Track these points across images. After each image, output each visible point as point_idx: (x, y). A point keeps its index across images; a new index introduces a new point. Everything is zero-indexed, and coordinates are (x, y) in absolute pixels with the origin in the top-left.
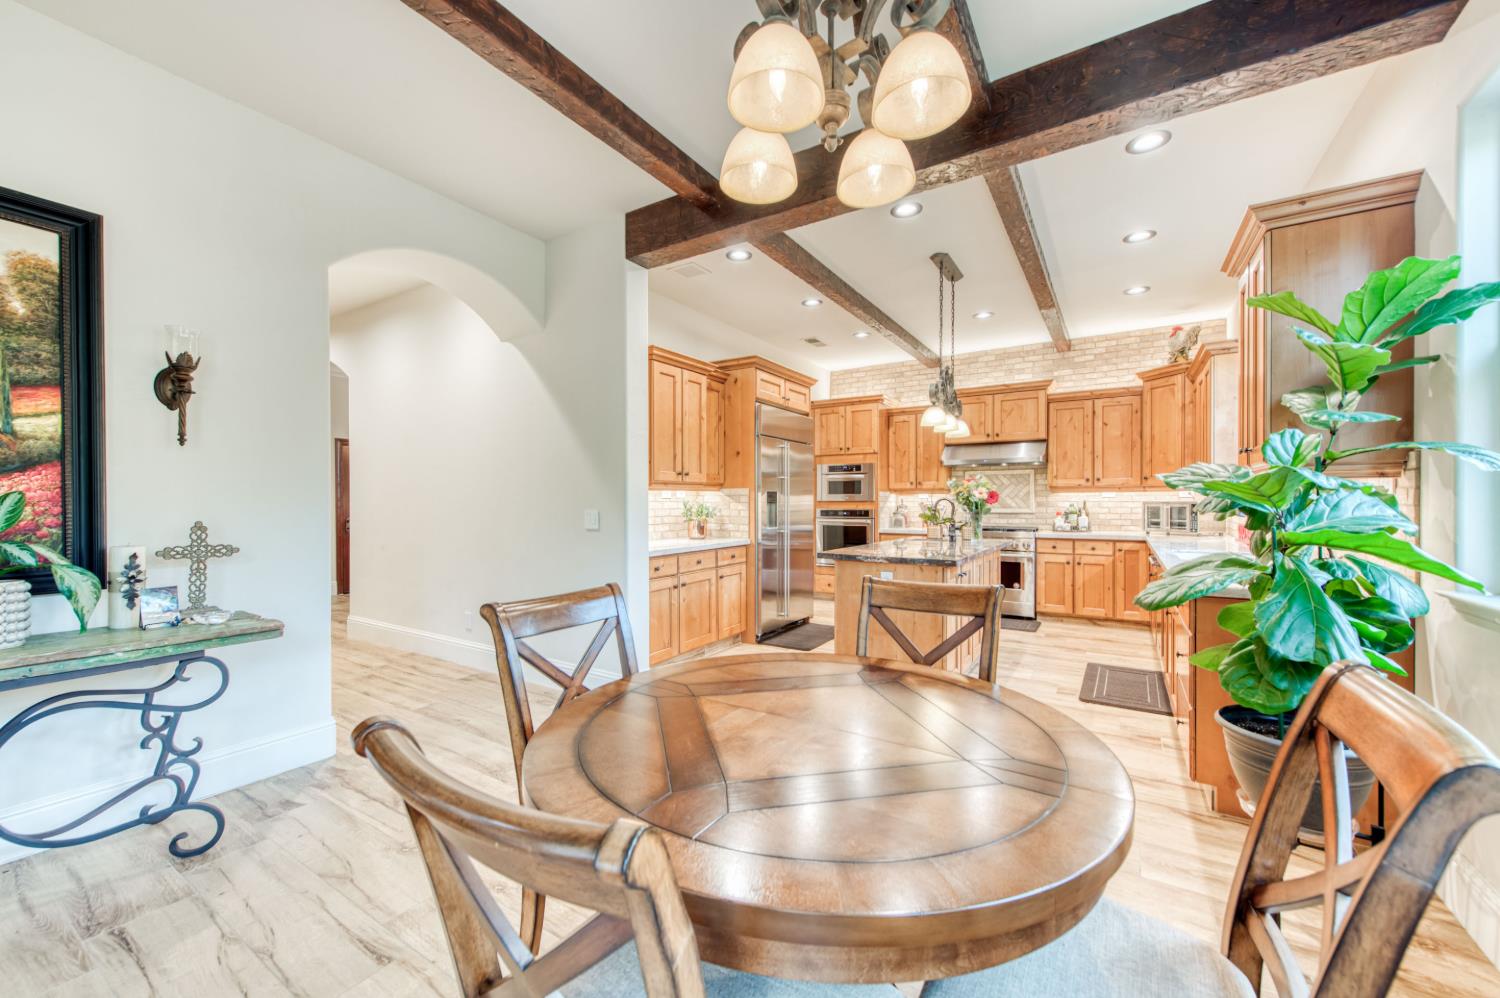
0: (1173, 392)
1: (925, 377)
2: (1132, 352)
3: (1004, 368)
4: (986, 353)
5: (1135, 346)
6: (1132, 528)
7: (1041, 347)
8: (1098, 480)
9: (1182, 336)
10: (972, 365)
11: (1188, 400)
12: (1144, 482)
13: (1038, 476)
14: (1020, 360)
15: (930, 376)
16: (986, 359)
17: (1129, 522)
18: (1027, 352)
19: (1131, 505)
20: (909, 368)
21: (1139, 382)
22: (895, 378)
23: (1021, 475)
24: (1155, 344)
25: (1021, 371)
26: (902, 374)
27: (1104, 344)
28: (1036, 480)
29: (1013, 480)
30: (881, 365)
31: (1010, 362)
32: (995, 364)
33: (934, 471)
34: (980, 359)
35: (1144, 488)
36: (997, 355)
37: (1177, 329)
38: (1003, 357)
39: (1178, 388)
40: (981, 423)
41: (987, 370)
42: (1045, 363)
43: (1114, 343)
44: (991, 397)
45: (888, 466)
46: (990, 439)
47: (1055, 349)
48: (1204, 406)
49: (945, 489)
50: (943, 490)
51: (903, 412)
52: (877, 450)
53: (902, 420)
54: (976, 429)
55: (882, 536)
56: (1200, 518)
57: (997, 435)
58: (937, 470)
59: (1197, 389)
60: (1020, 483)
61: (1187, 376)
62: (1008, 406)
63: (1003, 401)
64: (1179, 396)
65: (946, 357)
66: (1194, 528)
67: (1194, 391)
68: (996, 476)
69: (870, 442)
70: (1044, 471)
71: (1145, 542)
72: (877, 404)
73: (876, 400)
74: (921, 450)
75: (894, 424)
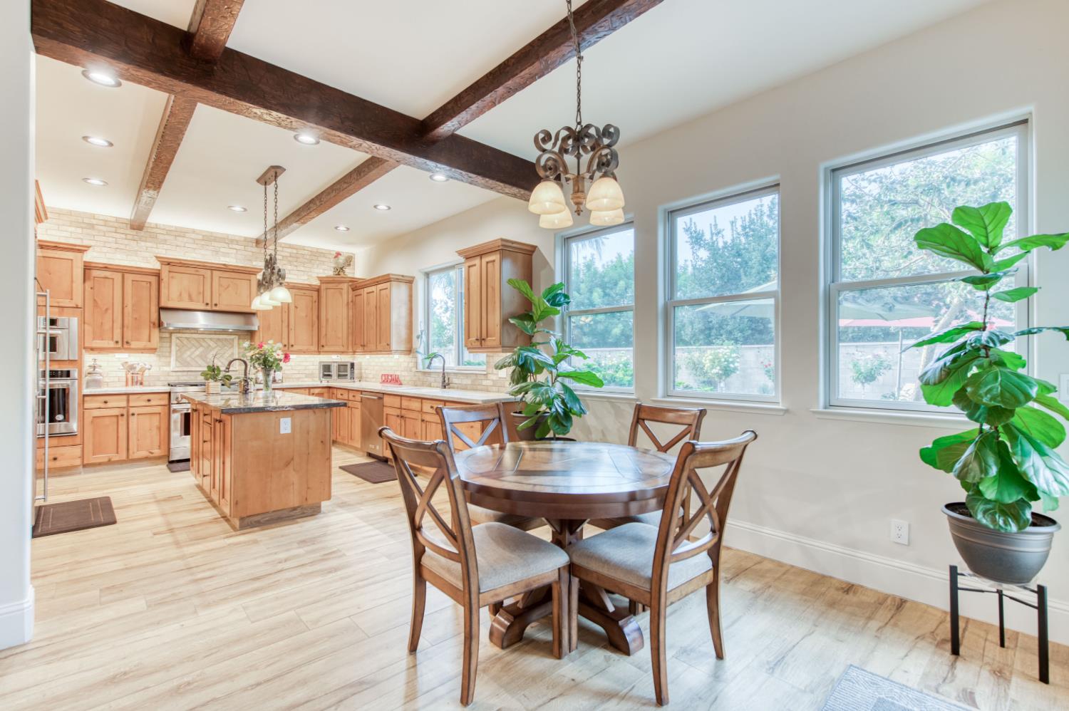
0: (341, 294)
1: (123, 236)
2: (306, 261)
3: (211, 248)
4: (194, 231)
5: (308, 257)
6: (306, 379)
7: (243, 239)
8: (292, 346)
9: (341, 259)
10: (180, 239)
11: (350, 301)
12: (320, 348)
13: (241, 341)
14: (226, 245)
15: (129, 237)
16: (193, 236)
17: (304, 376)
18: (231, 241)
19: (305, 364)
21: (317, 283)
22: (82, 228)
23: (226, 339)
24: (320, 259)
25: (226, 255)
26: (92, 226)
27: (289, 250)
28: (239, 344)
29: (220, 344)
31: (216, 244)
32: (203, 243)
33: (146, 332)
34: (187, 235)
35: (319, 352)
36: (204, 236)
37: (338, 254)
38: (209, 239)
39: (345, 291)
40: (200, 293)
41: (195, 246)
42: (246, 253)
43: (295, 251)
44: (209, 271)
45: (84, 323)
46: (208, 308)
47: (254, 245)
48: (376, 307)
49: (155, 349)
50: (153, 350)
51: (106, 268)
52: (80, 305)
53: (102, 276)
54: (194, 296)
55: (86, 398)
56: (356, 371)
57: (216, 305)
58: (148, 331)
59: (361, 295)
60: (225, 346)
61: (351, 286)
62: (224, 282)
63: (220, 277)
64: (345, 296)
65: (151, 224)
66: (352, 378)
67: (356, 296)
68: (203, 339)
69: (70, 295)
70: (249, 337)
71: (330, 387)
72: (79, 254)
73: (80, 250)
74: (128, 310)
75: (92, 278)
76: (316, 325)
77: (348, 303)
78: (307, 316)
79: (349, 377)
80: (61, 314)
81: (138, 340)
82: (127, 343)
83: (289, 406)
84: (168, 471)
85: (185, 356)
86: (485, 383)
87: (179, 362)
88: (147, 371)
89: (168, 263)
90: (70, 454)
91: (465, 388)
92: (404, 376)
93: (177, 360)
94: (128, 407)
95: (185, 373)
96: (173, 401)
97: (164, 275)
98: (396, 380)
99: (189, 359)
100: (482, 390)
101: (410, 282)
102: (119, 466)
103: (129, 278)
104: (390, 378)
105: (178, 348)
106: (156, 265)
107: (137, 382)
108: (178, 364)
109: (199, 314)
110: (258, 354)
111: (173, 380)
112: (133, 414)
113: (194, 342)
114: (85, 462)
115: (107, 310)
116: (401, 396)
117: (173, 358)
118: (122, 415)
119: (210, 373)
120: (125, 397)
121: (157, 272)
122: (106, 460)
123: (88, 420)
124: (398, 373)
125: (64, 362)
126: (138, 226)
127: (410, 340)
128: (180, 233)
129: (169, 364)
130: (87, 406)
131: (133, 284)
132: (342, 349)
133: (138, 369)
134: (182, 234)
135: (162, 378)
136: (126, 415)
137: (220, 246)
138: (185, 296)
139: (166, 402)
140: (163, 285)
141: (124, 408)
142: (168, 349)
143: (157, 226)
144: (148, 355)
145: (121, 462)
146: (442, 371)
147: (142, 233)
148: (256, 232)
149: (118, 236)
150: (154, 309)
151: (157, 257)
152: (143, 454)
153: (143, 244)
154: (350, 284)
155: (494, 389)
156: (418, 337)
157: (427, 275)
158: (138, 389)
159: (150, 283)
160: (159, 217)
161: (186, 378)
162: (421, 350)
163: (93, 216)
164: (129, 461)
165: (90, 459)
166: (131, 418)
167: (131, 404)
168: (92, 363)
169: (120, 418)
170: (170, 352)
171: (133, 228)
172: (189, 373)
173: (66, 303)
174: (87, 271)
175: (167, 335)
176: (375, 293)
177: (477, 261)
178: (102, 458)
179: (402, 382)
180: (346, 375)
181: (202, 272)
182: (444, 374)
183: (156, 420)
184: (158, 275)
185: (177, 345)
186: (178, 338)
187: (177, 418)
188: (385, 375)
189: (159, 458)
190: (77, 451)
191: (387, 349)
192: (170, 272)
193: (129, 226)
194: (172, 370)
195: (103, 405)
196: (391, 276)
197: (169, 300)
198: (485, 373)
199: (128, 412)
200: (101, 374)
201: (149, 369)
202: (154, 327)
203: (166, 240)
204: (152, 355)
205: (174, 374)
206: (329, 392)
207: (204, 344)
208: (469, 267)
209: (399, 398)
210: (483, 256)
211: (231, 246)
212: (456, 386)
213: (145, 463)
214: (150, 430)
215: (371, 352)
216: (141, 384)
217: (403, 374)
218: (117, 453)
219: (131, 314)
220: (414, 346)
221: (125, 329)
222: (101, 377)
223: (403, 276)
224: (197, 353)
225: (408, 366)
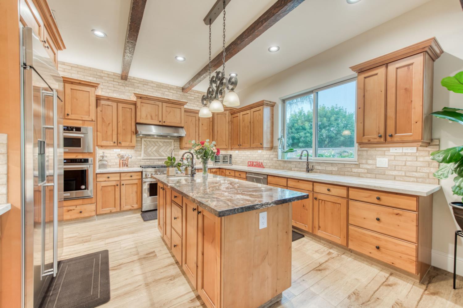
0: (225, 117)
1: (117, 83)
3: (161, 92)
4: (152, 82)
7: (175, 87)
10: (146, 86)
14: (167, 90)
15: (120, 84)
16: (152, 85)
18: (171, 88)
20: (106, 75)
23: (168, 142)
26: (101, 77)
27: (197, 94)
28: (174, 144)
29: (165, 144)
30: (85, 67)
31: (163, 90)
32: (157, 89)
34: (149, 84)
36: (157, 85)
38: (160, 86)
40: (156, 115)
41: (153, 90)
42: (178, 95)
44: (161, 103)
45: (97, 131)
46: (161, 124)
47: (181, 90)
48: (250, 122)
49: (134, 146)
50: (133, 147)
51: (108, 99)
52: (94, 119)
53: (106, 104)
54: (154, 117)
55: (98, 175)
56: (232, 159)
57: (164, 122)
58: (130, 136)
59: (238, 116)
60: (168, 145)
61: (230, 112)
62: (169, 109)
63: (166, 106)
64: (227, 118)
65: (131, 77)
66: (230, 163)
67: (233, 118)
68: (157, 141)
69: (88, 113)
70: (179, 141)
71: (220, 168)
72: (93, 89)
73: (94, 86)
74: (120, 124)
75: (101, 105)
76: (212, 134)
77: (229, 121)
78: (207, 129)
79: (229, 162)
80: (83, 124)
81: (125, 141)
82: (120, 143)
84: (141, 220)
85: (148, 151)
87: (146, 154)
88: (130, 159)
89: (140, 97)
90: (89, 208)
92: (265, 162)
93: (144, 153)
94: (120, 180)
95: (148, 160)
96: (144, 176)
97: (139, 104)
98: (260, 165)
99: (150, 153)
101: (272, 105)
102: (116, 214)
103: (120, 105)
104: (254, 163)
105: (145, 146)
106: (134, 99)
107: (125, 165)
108: (145, 155)
109: (153, 127)
111: (143, 163)
112: (123, 185)
113: (153, 143)
114: (98, 213)
115: (109, 124)
116: (287, 178)
117: (143, 152)
118: (117, 185)
120: (119, 175)
121: (135, 102)
122: (109, 212)
123: (99, 188)
124: (261, 161)
125: (86, 154)
126: (124, 77)
127: (272, 142)
128: (145, 83)
129: (140, 155)
130: (98, 180)
131: (122, 109)
132: (225, 147)
133: (125, 158)
134: (146, 84)
135: (138, 163)
136: (119, 185)
137: (165, 91)
138: (149, 117)
139: (140, 177)
140: (138, 110)
141: (118, 181)
142: (140, 147)
143: (134, 78)
144: (130, 150)
145: (117, 212)
147: (126, 82)
148: (181, 82)
149: (115, 83)
150: (133, 124)
151: (135, 94)
152: (129, 207)
153: (127, 88)
154: (230, 111)
155: (369, 175)
156: (278, 139)
157: (284, 101)
158: (125, 169)
159: (131, 109)
160: (135, 73)
161: (149, 163)
163: (102, 71)
164: (121, 211)
165: (100, 211)
166: (122, 186)
167: (122, 179)
168: (102, 155)
169: (116, 187)
170: (141, 148)
171: (122, 79)
172: (150, 160)
173: (86, 118)
174: (98, 101)
175: (140, 139)
176: (249, 115)
178: (107, 210)
179: (264, 166)
180: (227, 161)
181: (157, 103)
182: (308, 162)
183: (135, 187)
184: (135, 104)
185: (144, 145)
186: (145, 141)
187: (146, 187)
189: (137, 209)
190: (93, 207)
191: (261, 147)
192: (141, 102)
193: (120, 78)
194: (142, 158)
195: (107, 179)
197: (141, 119)
198: (358, 163)
199: (120, 183)
200: (106, 161)
201: (131, 158)
202: (134, 134)
203: (138, 87)
204: (132, 150)
205: (143, 160)
206: (220, 171)
207: (157, 144)
208: (365, 78)
211: (170, 91)
212: (319, 171)
213: (130, 212)
214: (132, 193)
215: (245, 148)
216: (127, 166)
217: (265, 161)
218: (115, 207)
219: (121, 127)
220: (274, 145)
221: (119, 135)
222: (107, 163)
223: (270, 102)
224: (154, 149)
225: (270, 157)
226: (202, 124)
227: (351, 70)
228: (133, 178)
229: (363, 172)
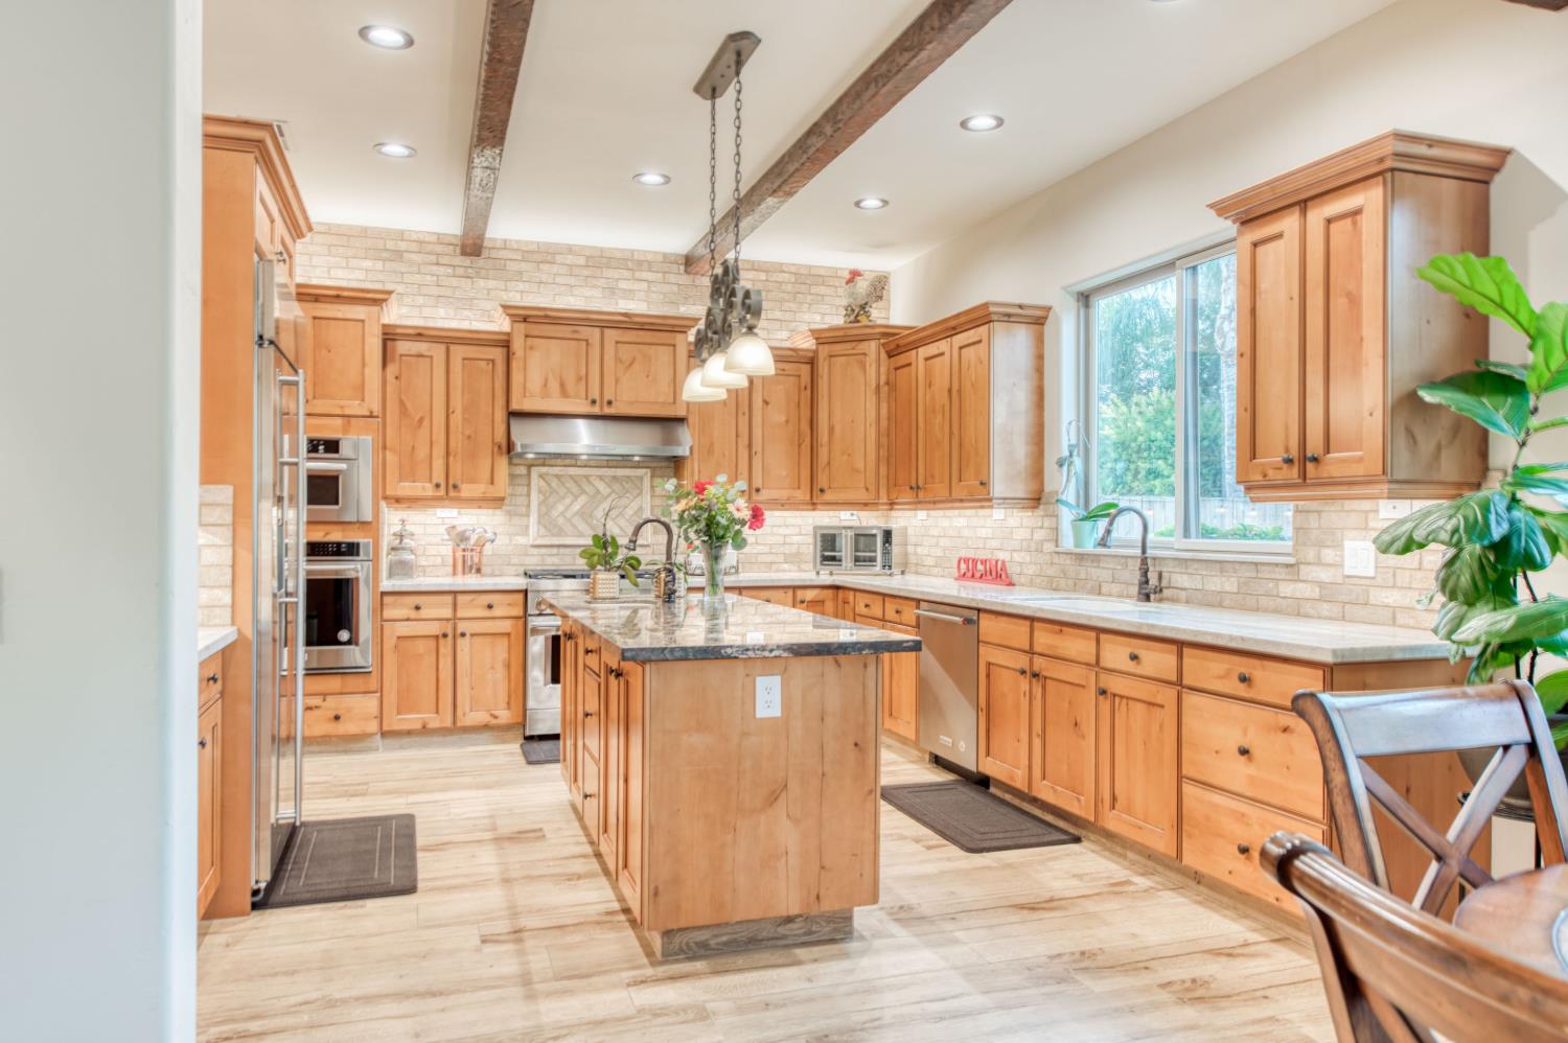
0: (863, 366)
1: (450, 270)
2: (785, 296)
3: (602, 282)
4: (570, 249)
5: (789, 287)
6: (786, 566)
7: (660, 258)
8: (758, 490)
9: (862, 285)
10: (545, 267)
11: (882, 383)
12: (815, 497)
13: (658, 481)
14: (626, 274)
15: (460, 271)
16: (570, 259)
17: (781, 559)
18: (640, 263)
19: (783, 531)
20: (414, 246)
21: (809, 344)
22: (384, 260)
23: (628, 477)
24: (814, 290)
25: (629, 294)
26: (398, 255)
28: (652, 487)
29: (616, 487)
30: (351, 227)
31: (610, 273)
32: (586, 272)
33: (485, 464)
34: (559, 258)
35: (813, 505)
36: (588, 258)
37: (855, 274)
38: (599, 262)
39: (872, 356)
40: (580, 379)
41: (572, 281)
42: (667, 288)
43: (763, 276)
44: (597, 330)
45: (384, 448)
46: (596, 410)
47: (682, 268)
48: (950, 391)
49: (502, 499)
50: (497, 502)
51: (420, 335)
52: (377, 410)
53: (413, 352)
54: (570, 387)
55: (387, 599)
56: (896, 549)
57: (610, 403)
58: (490, 461)
59: (909, 365)
60: (627, 492)
61: (883, 345)
62: (626, 352)
63: (617, 342)
64: (872, 371)
65: (495, 240)
66: (887, 565)
67: (896, 369)
68: (587, 477)
69: (360, 391)
70: (671, 471)
71: (837, 588)
72: (375, 309)
73: (376, 299)
74: (457, 418)
75: (397, 357)
76: (808, 440)
77: (878, 387)
78: (787, 421)
79: (878, 562)
80: (346, 430)
81: (472, 481)
82: (455, 487)
83: (778, 647)
84: (522, 760)
85: (555, 513)
86: (1287, 589)
87: (545, 527)
88: (488, 544)
89: (523, 317)
90: (361, 708)
91: (1214, 602)
92: (1017, 561)
93: (539, 523)
94: (455, 619)
95: (555, 551)
96: (532, 610)
97: (517, 345)
98: (997, 574)
99: (561, 521)
100: (1277, 611)
101: (1038, 320)
102: (440, 739)
103: (459, 352)
104: (980, 567)
105: (542, 497)
106: (502, 324)
107: (471, 567)
108: (542, 531)
109: (581, 424)
110: (695, 507)
111: (533, 562)
112: (463, 635)
113: (570, 484)
114: (385, 728)
115: (421, 420)
116: (1032, 619)
117: (533, 519)
118: (445, 636)
119: (598, 551)
120: (449, 598)
121: (505, 338)
122: (418, 726)
123: (389, 643)
124: (1002, 556)
125: (350, 527)
126: (472, 247)
127: (1037, 472)
128: (544, 255)
129: (525, 531)
130: (388, 613)
131: (463, 365)
132: (862, 496)
133: (472, 541)
134: (549, 258)
135: (515, 560)
136: (449, 636)
137: (616, 276)
138: (554, 386)
139: (518, 611)
140: (514, 365)
141: (448, 620)
142: (523, 499)
143: (505, 245)
144: (490, 511)
145: (443, 732)
146: (1138, 552)
147: (480, 262)
148: (681, 238)
149: (441, 270)
150: (500, 415)
151: (505, 307)
152: (479, 717)
153: (481, 283)
154: (882, 341)
155: (1325, 608)
156: (1060, 464)
157: (1085, 298)
158: (472, 581)
159: (493, 361)
160: (507, 227)
161: (556, 560)
162: (1070, 495)
163: (401, 235)
164: (457, 730)
165: (395, 722)
166: (460, 641)
167: (460, 614)
168: (397, 528)
169: (441, 641)
170: (529, 506)
171: (464, 253)
172: (562, 550)
173: (354, 407)
174: (389, 343)
175: (522, 470)
176: (947, 357)
177: (1289, 223)
178: (412, 720)
179: (1015, 579)
180: (873, 560)
181: (585, 332)
182: (1144, 561)
183: (503, 644)
184: (505, 343)
185: (540, 492)
186: (541, 476)
187: (538, 646)
188: (966, 561)
189: (508, 728)
190: (370, 704)
191: (980, 495)
192: (527, 336)
193: (458, 250)
194: (531, 542)
195: (413, 614)
196: (992, 309)
197: (525, 396)
198: (1291, 560)
199: (455, 629)
200: (412, 551)
201: (493, 541)
202: (501, 454)
203: (521, 273)
204: (498, 512)
205: (535, 551)
206: (836, 598)
207: (587, 488)
208: (1255, 245)
209: (1025, 626)
210: (1309, 204)
211: (637, 275)
212: (1183, 595)
213: (485, 736)
214: (492, 668)
215: (935, 502)
216: (478, 571)
217: (1017, 557)
218: (437, 712)
219: (460, 430)
220: (1048, 488)
221: (451, 458)
222: (413, 557)
223: (1020, 307)
224: (576, 507)
225: (1032, 539)
226: (766, 403)
227: (1212, 213)
228: (496, 612)
229: (1307, 595)
